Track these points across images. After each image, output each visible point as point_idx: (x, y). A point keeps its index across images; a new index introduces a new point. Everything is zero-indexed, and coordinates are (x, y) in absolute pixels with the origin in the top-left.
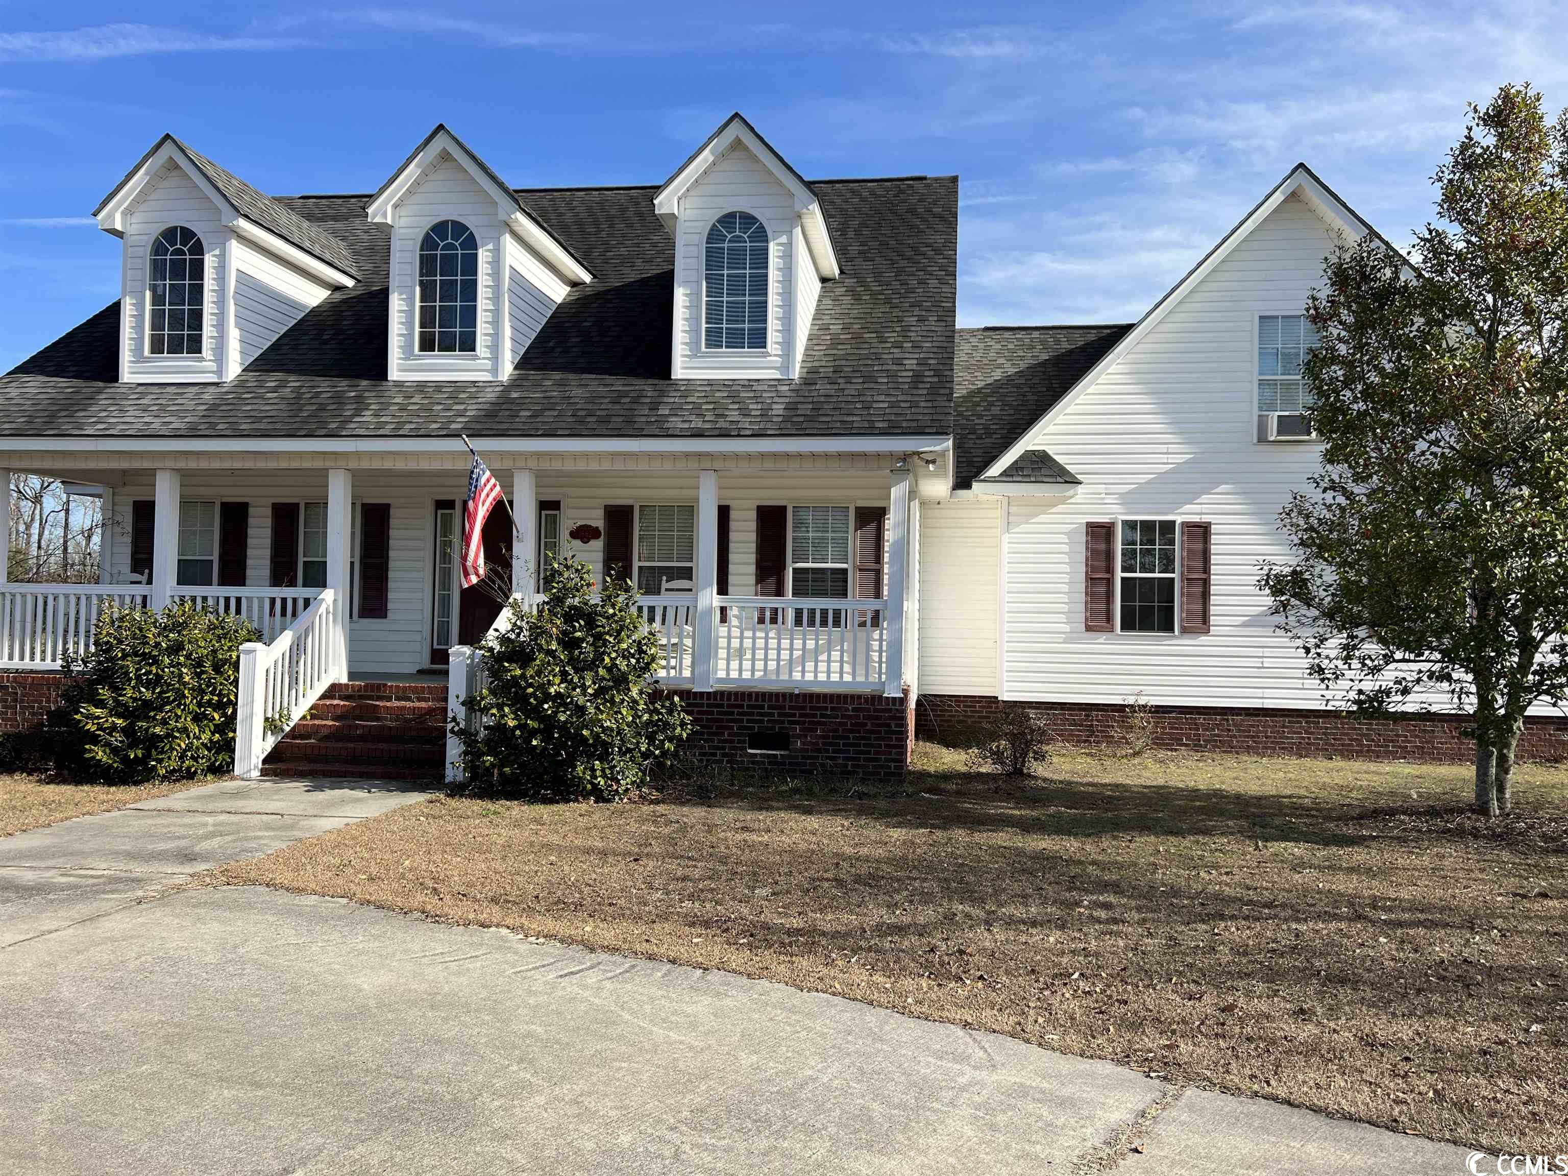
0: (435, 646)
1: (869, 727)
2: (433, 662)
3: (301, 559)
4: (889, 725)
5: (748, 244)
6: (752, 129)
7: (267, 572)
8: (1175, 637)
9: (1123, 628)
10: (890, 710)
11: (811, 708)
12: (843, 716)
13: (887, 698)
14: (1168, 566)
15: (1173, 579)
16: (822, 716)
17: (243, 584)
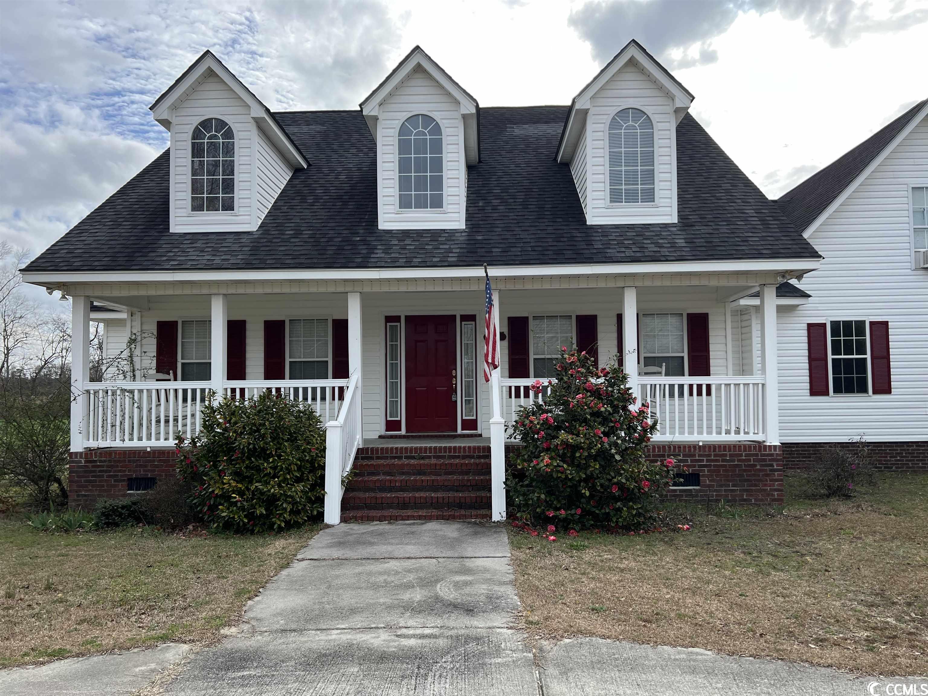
0: (389, 419)
1: (758, 467)
2: (387, 430)
3: (288, 360)
4: (772, 465)
5: (639, 131)
6: (644, 50)
7: (262, 370)
8: (870, 396)
9: (835, 392)
10: (772, 455)
11: (715, 455)
12: (739, 460)
13: (770, 446)
14: (861, 350)
15: (866, 359)
16: (723, 461)
17: (244, 379)
